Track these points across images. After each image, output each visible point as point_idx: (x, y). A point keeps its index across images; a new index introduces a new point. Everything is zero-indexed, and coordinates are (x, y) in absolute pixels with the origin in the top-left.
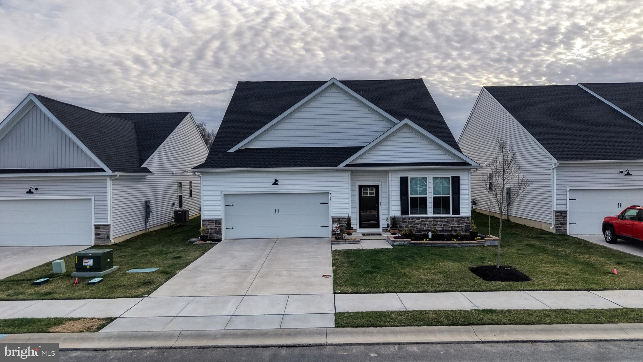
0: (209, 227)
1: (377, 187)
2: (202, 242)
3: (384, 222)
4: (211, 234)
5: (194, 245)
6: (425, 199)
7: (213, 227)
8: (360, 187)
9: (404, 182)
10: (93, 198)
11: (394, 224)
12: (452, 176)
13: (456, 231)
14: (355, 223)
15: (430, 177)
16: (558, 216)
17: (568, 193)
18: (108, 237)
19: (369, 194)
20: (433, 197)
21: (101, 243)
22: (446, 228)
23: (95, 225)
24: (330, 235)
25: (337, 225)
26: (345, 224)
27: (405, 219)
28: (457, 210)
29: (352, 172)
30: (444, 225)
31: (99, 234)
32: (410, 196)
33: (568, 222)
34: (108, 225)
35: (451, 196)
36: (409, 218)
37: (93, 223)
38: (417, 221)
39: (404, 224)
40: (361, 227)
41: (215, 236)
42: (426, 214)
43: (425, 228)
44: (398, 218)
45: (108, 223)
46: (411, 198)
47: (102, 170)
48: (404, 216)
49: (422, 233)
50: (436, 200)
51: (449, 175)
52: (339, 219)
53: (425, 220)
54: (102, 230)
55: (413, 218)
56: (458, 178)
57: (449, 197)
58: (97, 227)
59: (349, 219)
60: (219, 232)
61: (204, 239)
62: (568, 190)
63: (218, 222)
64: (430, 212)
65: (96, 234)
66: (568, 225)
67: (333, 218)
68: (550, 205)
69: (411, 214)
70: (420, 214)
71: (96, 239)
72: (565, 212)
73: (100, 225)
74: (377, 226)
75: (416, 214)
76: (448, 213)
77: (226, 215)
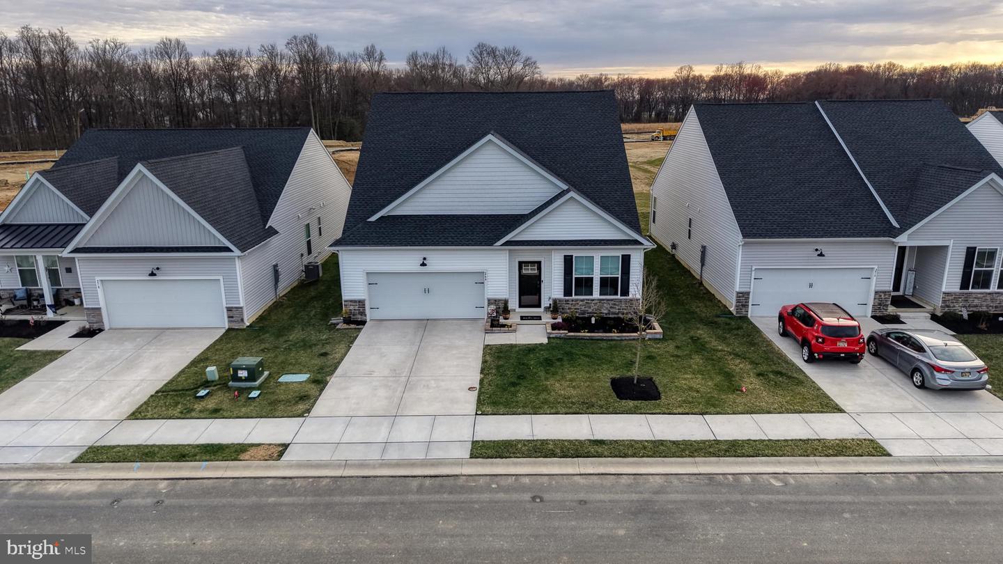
0: (352, 308)
1: (539, 263)
2: (345, 326)
3: (545, 302)
4: (354, 316)
5: (338, 330)
6: (592, 279)
7: (356, 308)
8: (521, 264)
9: (568, 261)
10: (221, 278)
11: (555, 308)
12: (622, 255)
13: (623, 314)
14: (514, 304)
15: (597, 254)
16: (739, 297)
17: (753, 273)
18: (242, 320)
19: (529, 271)
20: (601, 278)
21: (236, 326)
22: (612, 310)
23: (226, 307)
24: (486, 317)
25: (493, 307)
26: (502, 305)
27: (568, 300)
28: (625, 292)
29: (510, 250)
30: (611, 307)
31: (232, 317)
32: (574, 276)
33: (750, 304)
34: (241, 308)
35: (620, 276)
36: (573, 300)
37: (225, 305)
38: (581, 303)
39: (567, 306)
40: (521, 306)
41: (359, 318)
42: (592, 295)
43: (590, 310)
44: (560, 300)
45: (241, 305)
46: (576, 278)
47: (227, 249)
48: (567, 298)
49: (586, 315)
50: (604, 282)
51: (619, 254)
52: (496, 300)
53: (589, 302)
54: (234, 313)
55: (577, 300)
56: (629, 256)
57: (618, 277)
58: (229, 309)
59: (506, 302)
60: (363, 313)
61: (348, 321)
62: (753, 269)
63: (361, 303)
64: (596, 294)
65: (229, 317)
66: (750, 306)
67: (489, 300)
68: (733, 284)
69: (575, 295)
70: (585, 295)
71: (229, 321)
72: (748, 293)
73: (232, 308)
74: (539, 306)
75: (581, 295)
76: (616, 294)
77: (370, 295)
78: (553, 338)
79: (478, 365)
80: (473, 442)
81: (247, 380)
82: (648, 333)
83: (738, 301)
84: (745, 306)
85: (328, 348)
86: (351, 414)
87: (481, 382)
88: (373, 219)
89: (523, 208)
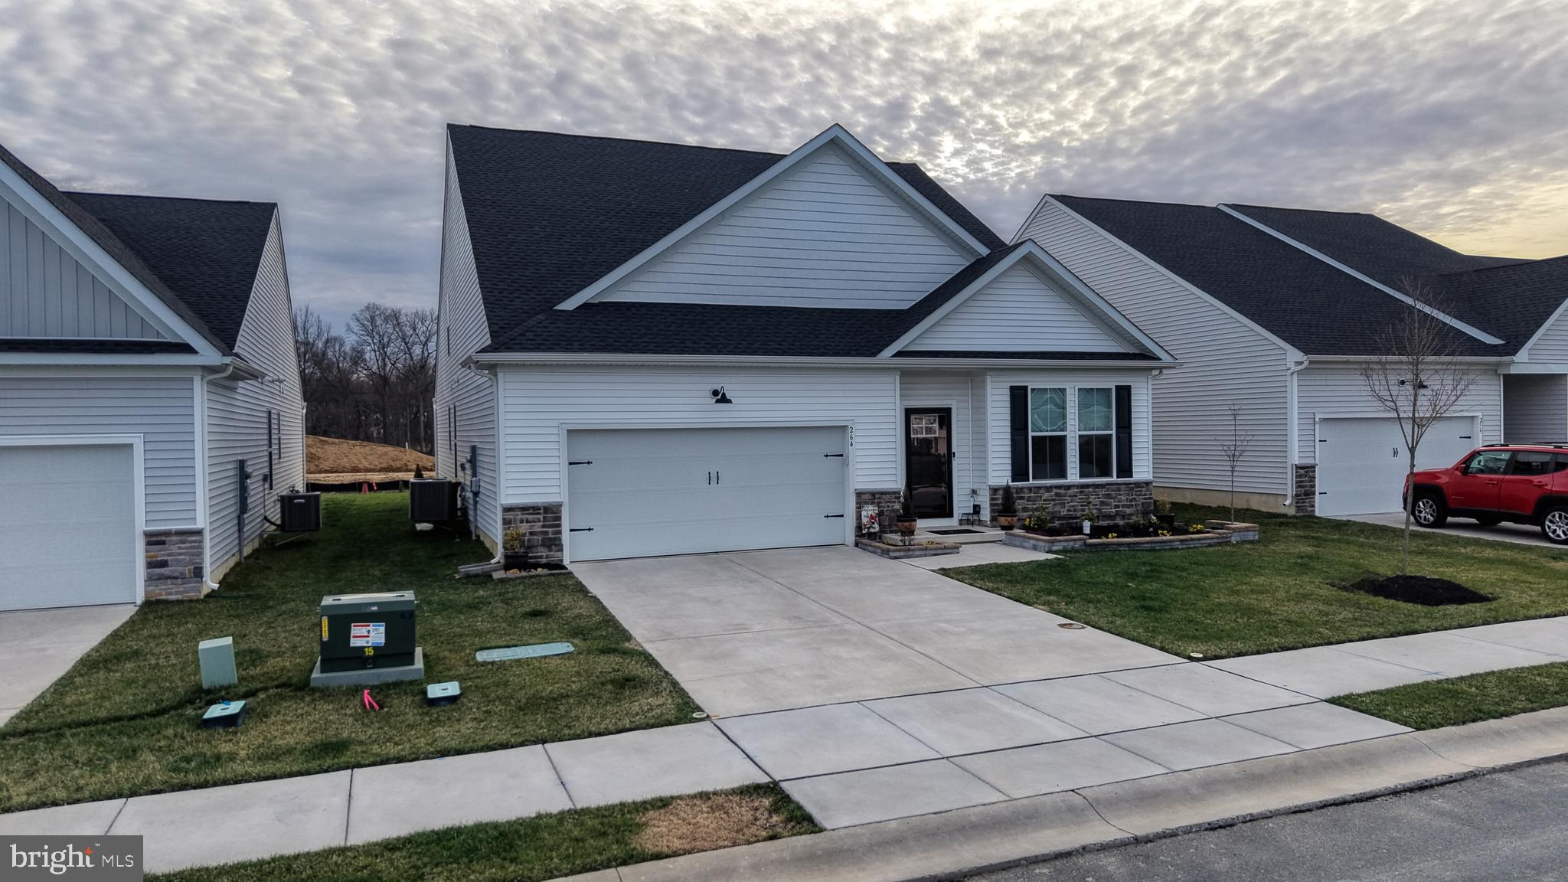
0: (524, 528)
1: (946, 413)
3: (964, 502)
4: (530, 547)
5: (502, 580)
6: (1061, 441)
7: (538, 527)
8: (909, 413)
9: (1018, 397)
10: (137, 441)
12: (1116, 386)
13: (1123, 517)
15: (1072, 387)
16: (1301, 476)
17: (1317, 426)
18: (198, 573)
19: (923, 428)
20: (1080, 436)
21: (172, 592)
22: (1106, 510)
23: (148, 535)
24: (851, 539)
25: (870, 510)
26: (888, 507)
27: (1022, 489)
28: (1126, 469)
29: (902, 372)
30: (1102, 503)
31: (164, 564)
32: (1031, 434)
33: (1318, 490)
34: (199, 532)
35: (1113, 432)
36: (1030, 489)
37: (141, 526)
38: (1046, 496)
39: (1019, 504)
41: (544, 555)
42: (1066, 476)
43: (1064, 512)
44: (1007, 489)
46: (1033, 437)
47: (178, 346)
48: (1020, 484)
50: (1085, 443)
51: (1110, 383)
52: (873, 494)
53: (1062, 491)
54: (173, 550)
55: (1039, 488)
56: (1128, 389)
57: (1111, 435)
59: (898, 497)
60: (555, 543)
62: (1317, 419)
63: (551, 513)
64: (1073, 475)
65: (151, 565)
66: (1317, 496)
67: (859, 494)
68: (1284, 452)
70: (1052, 477)
71: (150, 579)
72: (1313, 467)
73: (168, 533)
74: (948, 513)
75: (1045, 477)
76: (1108, 474)
77: (571, 494)
79: (991, 595)
83: (1297, 485)
84: (1310, 494)
87: (1061, 614)
88: (570, 304)
89: (896, 295)
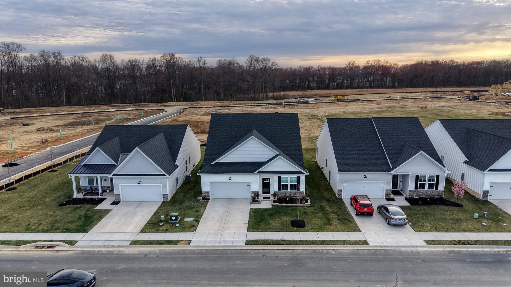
0: (205, 194)
1: (269, 179)
2: (203, 201)
3: (272, 192)
5: (200, 202)
6: (287, 185)
7: (206, 194)
8: (263, 179)
9: (279, 178)
10: (161, 184)
11: (275, 195)
14: (261, 193)
15: (289, 176)
16: (339, 191)
17: (343, 183)
18: (168, 199)
19: (266, 181)
20: (290, 184)
21: (165, 201)
22: (294, 195)
24: (251, 198)
25: (253, 194)
26: (256, 194)
27: (279, 192)
28: (299, 189)
29: (259, 175)
32: (281, 184)
35: (297, 184)
37: (162, 194)
38: (284, 193)
39: (279, 194)
40: (263, 193)
41: (207, 198)
42: (288, 190)
43: (287, 195)
44: (277, 192)
45: (168, 194)
47: (164, 175)
48: (279, 191)
49: (286, 197)
50: (292, 186)
51: (297, 176)
52: (254, 192)
53: (287, 192)
54: (165, 196)
55: (282, 192)
56: (300, 177)
58: (163, 195)
59: (258, 192)
60: (209, 196)
61: (203, 199)
62: (343, 181)
63: (208, 193)
64: (289, 190)
65: (163, 198)
66: (343, 194)
67: (252, 192)
68: (337, 187)
69: (282, 190)
71: (163, 199)
72: (342, 190)
73: (165, 194)
74: (269, 193)
75: (284, 190)
76: (296, 190)
77: (211, 190)
78: (274, 206)
79: (248, 216)
80: (246, 240)
81: (174, 220)
82: (305, 204)
83: (338, 193)
84: (341, 194)
85: (198, 209)
86: (209, 231)
87: (249, 221)
88: (213, 163)
89: (264, 159)
